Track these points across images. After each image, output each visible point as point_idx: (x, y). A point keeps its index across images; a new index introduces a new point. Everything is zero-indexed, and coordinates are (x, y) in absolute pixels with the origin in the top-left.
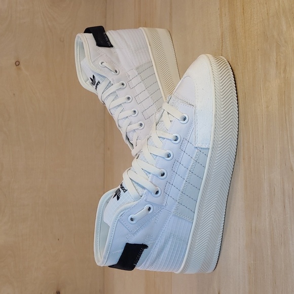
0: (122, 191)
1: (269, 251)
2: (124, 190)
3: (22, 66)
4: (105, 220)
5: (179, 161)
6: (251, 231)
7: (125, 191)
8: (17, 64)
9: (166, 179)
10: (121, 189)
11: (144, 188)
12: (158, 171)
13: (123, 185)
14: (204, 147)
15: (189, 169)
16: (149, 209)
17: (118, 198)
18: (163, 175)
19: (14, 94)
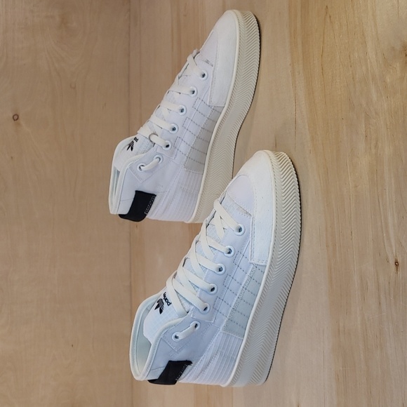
0: (165, 304)
1: (362, 355)
2: (168, 302)
3: (21, 121)
4: (146, 334)
5: (232, 276)
6: (339, 331)
7: (169, 304)
8: (16, 118)
9: (216, 295)
10: (164, 301)
11: (190, 304)
12: (208, 286)
13: (167, 297)
14: (261, 264)
15: (243, 285)
16: (196, 326)
17: (161, 311)
18: (213, 289)
19: (12, 158)
